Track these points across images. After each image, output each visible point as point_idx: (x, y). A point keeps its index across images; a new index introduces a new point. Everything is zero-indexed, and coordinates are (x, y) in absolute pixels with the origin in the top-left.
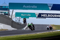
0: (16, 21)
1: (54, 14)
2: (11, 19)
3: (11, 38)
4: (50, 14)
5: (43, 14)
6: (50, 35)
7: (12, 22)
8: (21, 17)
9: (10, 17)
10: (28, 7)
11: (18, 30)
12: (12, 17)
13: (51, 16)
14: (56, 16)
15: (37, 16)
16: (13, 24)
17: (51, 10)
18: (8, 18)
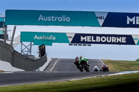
0: (22, 51)
1: (109, 36)
2: (11, 46)
3: (11, 90)
4: (101, 36)
5: (84, 35)
6: (101, 83)
7: (13, 54)
8: (33, 43)
9: (9, 42)
10: (49, 19)
11: (27, 72)
12: (14, 42)
13: (103, 39)
14: (114, 39)
15: (70, 40)
16: (15, 58)
17: (102, 26)
18: (3, 44)
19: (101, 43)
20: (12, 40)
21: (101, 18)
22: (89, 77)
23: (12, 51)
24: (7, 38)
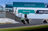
0: (19, 16)
3: (15, 29)
4: (46, 11)
5: (40, 11)
6: (46, 27)
8: (22, 13)
10: (28, 5)
11: (20, 23)
12: (16, 13)
13: (47, 12)
15: (35, 12)
16: (16, 18)
17: (46, 8)
18: (12, 14)
19: (46, 13)
20: (15, 12)
21: (46, 5)
22: (42, 25)
23: (15, 16)
24: (14, 12)
